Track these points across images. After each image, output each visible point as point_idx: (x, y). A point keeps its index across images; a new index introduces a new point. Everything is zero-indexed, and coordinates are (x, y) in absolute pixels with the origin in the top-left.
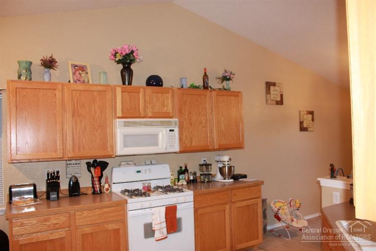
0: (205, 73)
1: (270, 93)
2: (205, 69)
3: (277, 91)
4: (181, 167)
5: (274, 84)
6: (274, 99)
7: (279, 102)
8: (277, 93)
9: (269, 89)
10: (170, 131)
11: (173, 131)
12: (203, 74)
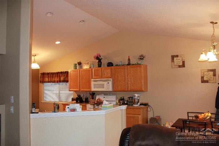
0: (129, 58)
1: (174, 62)
2: (129, 56)
3: (179, 59)
4: (121, 98)
5: (177, 56)
6: (177, 64)
7: (180, 66)
8: (179, 61)
9: (173, 59)
10: (108, 83)
11: (109, 83)
12: (128, 58)
